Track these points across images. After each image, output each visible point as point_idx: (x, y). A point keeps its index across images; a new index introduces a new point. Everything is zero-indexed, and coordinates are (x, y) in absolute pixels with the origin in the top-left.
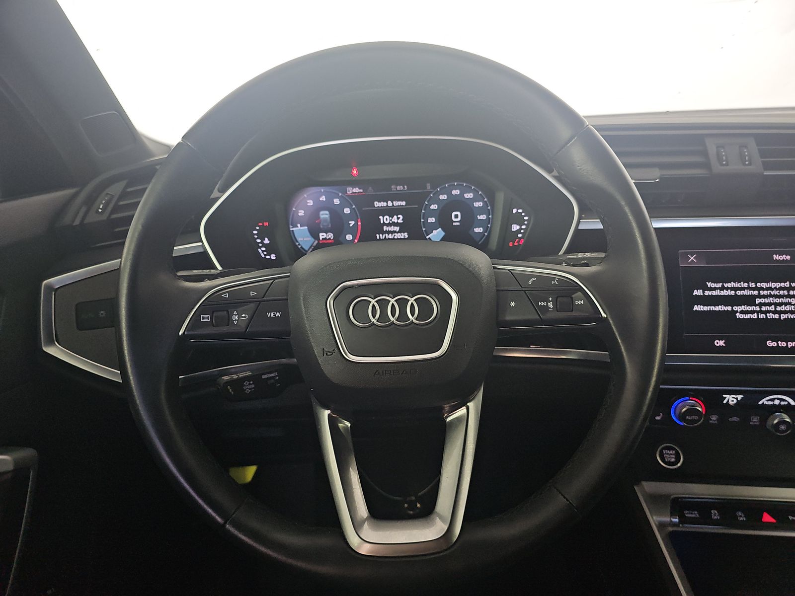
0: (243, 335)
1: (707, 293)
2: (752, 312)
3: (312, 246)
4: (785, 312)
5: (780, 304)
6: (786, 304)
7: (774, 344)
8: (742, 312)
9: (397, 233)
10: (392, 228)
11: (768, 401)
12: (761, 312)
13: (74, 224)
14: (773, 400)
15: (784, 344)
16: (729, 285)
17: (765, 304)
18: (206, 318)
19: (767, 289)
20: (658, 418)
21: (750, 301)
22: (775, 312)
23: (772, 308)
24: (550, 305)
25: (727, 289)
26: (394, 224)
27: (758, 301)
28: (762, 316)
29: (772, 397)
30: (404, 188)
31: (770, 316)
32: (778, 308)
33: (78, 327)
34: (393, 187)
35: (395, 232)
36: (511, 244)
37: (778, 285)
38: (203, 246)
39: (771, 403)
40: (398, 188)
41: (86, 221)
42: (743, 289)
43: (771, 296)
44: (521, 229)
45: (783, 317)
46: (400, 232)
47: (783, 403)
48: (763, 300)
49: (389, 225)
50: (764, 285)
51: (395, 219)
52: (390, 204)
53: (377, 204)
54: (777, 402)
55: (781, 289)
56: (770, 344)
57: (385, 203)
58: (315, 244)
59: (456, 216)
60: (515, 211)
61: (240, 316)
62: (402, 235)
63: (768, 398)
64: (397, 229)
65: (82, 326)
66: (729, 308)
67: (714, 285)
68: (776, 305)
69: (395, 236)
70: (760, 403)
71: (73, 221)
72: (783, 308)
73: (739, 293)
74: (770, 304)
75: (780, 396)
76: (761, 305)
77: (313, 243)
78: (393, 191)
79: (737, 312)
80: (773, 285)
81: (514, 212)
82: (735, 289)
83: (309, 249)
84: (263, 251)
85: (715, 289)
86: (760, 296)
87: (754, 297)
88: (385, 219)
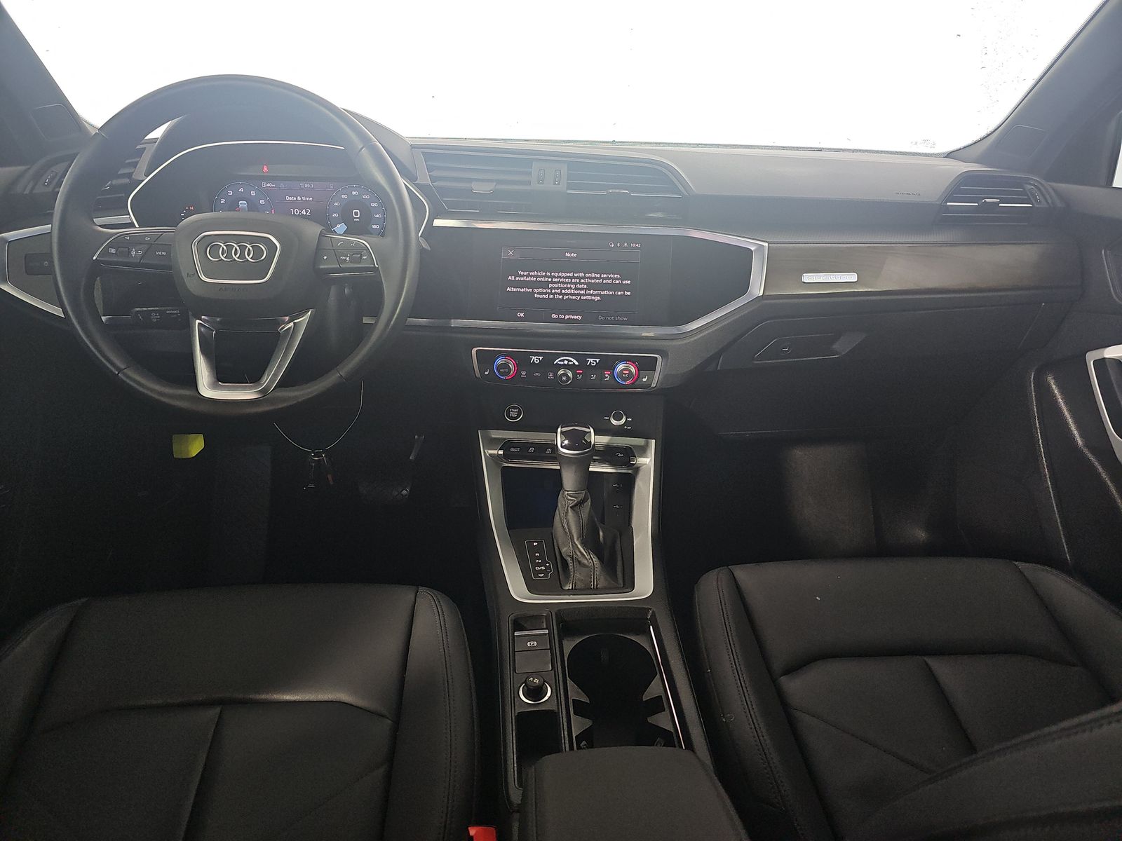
0: (138, 265)
1: (517, 279)
2: (545, 294)
4: (567, 294)
5: (564, 289)
6: (568, 288)
7: (556, 316)
8: (539, 293)
11: (560, 361)
12: (551, 293)
13: (25, 193)
14: (563, 360)
15: (563, 317)
16: (533, 273)
17: (555, 288)
18: (113, 251)
19: (558, 277)
20: (487, 373)
21: (545, 285)
22: (560, 294)
23: (559, 291)
24: (348, 259)
25: (531, 276)
27: (550, 285)
28: (551, 296)
29: (562, 358)
31: (557, 296)
32: (563, 291)
33: (26, 272)
34: (301, 184)
37: (565, 275)
38: (130, 218)
39: (562, 363)
40: (306, 186)
41: (34, 192)
42: (542, 277)
43: (559, 282)
45: (565, 297)
47: (570, 363)
48: (554, 285)
50: (556, 275)
52: (299, 199)
53: (288, 198)
54: (566, 362)
55: (567, 277)
56: (554, 316)
57: (295, 198)
59: (356, 214)
61: (136, 252)
63: (559, 359)
65: (30, 271)
66: (531, 290)
67: (523, 273)
68: (562, 289)
70: (555, 362)
71: (25, 190)
72: (566, 291)
73: (539, 279)
74: (558, 288)
75: (567, 358)
76: (552, 288)
78: (301, 188)
79: (535, 293)
80: (562, 275)
82: (536, 276)
85: (523, 276)
86: (552, 282)
87: (549, 282)
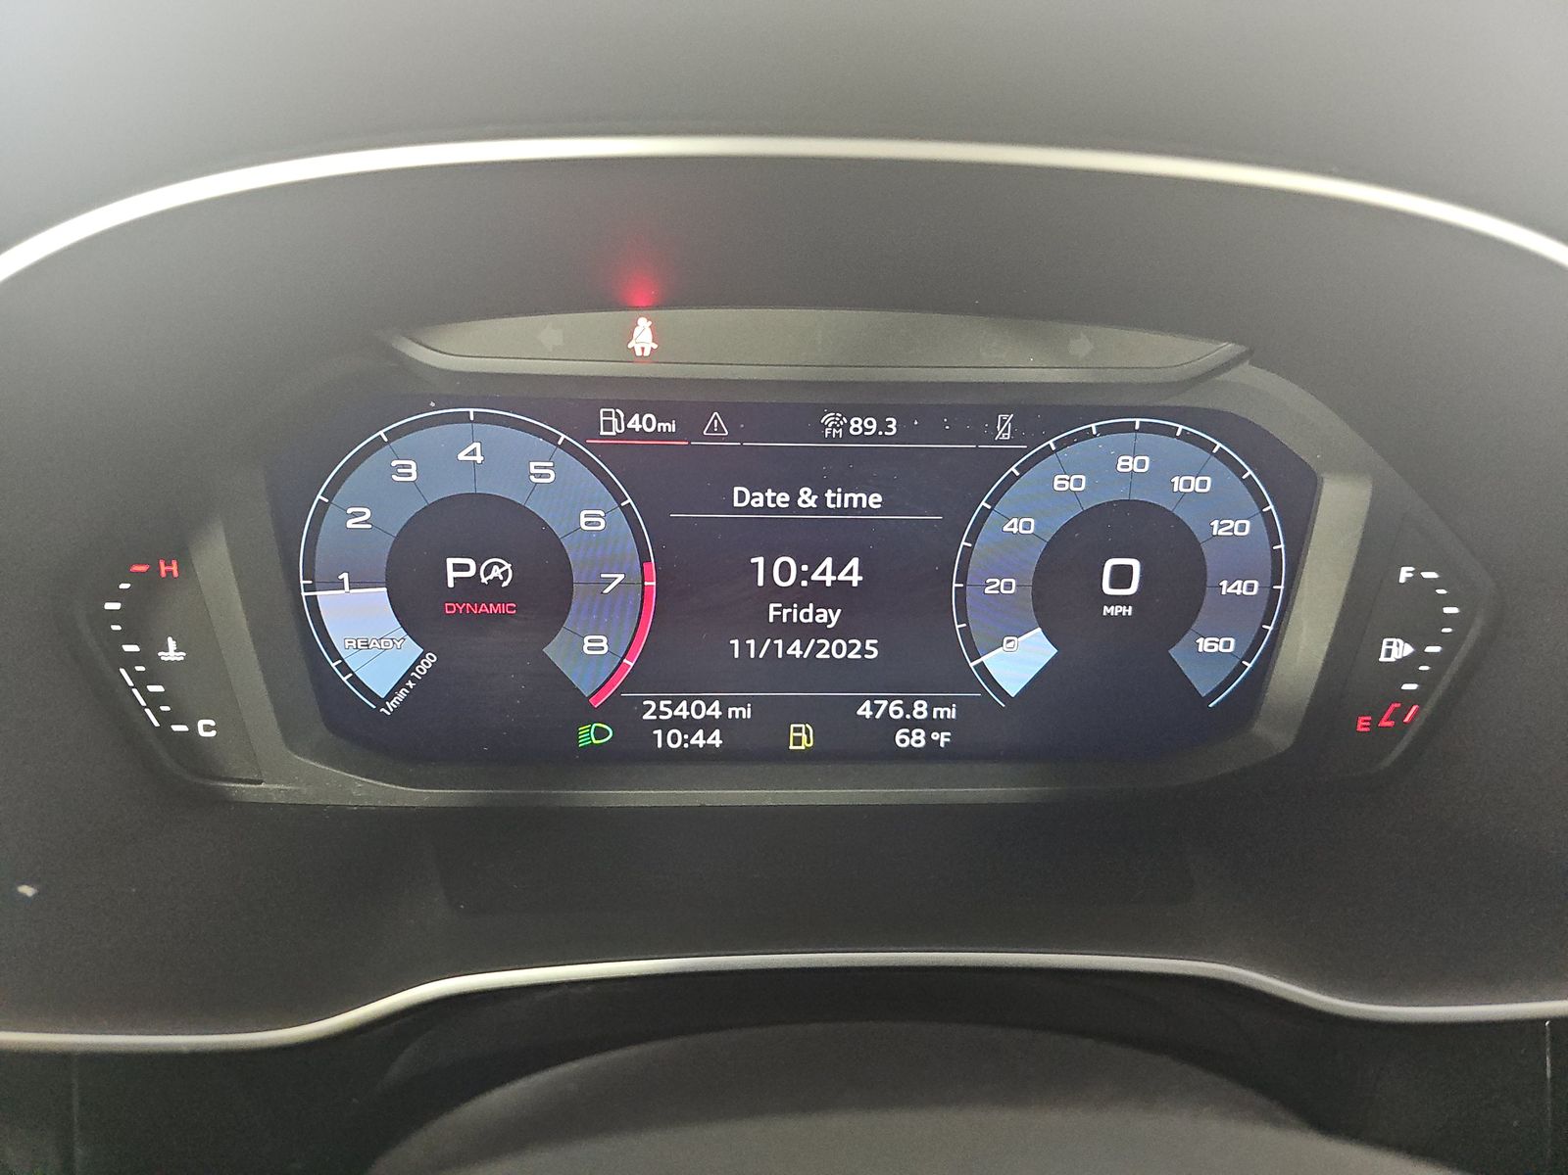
3: (407, 677)
9: (831, 636)
10: (806, 615)
26: (820, 595)
30: (883, 426)
34: (828, 419)
35: (819, 630)
36: (1362, 724)
40: (856, 425)
44: (1419, 656)
46: (841, 631)
49: (796, 596)
51: (825, 573)
52: (807, 498)
53: (746, 498)
57: (783, 499)
58: (424, 668)
59: (1121, 577)
60: (1405, 573)
62: (851, 647)
64: (830, 617)
69: (818, 648)
77: (417, 662)
78: (830, 439)
81: (1402, 580)
83: (391, 696)
84: (154, 701)
88: (783, 570)
